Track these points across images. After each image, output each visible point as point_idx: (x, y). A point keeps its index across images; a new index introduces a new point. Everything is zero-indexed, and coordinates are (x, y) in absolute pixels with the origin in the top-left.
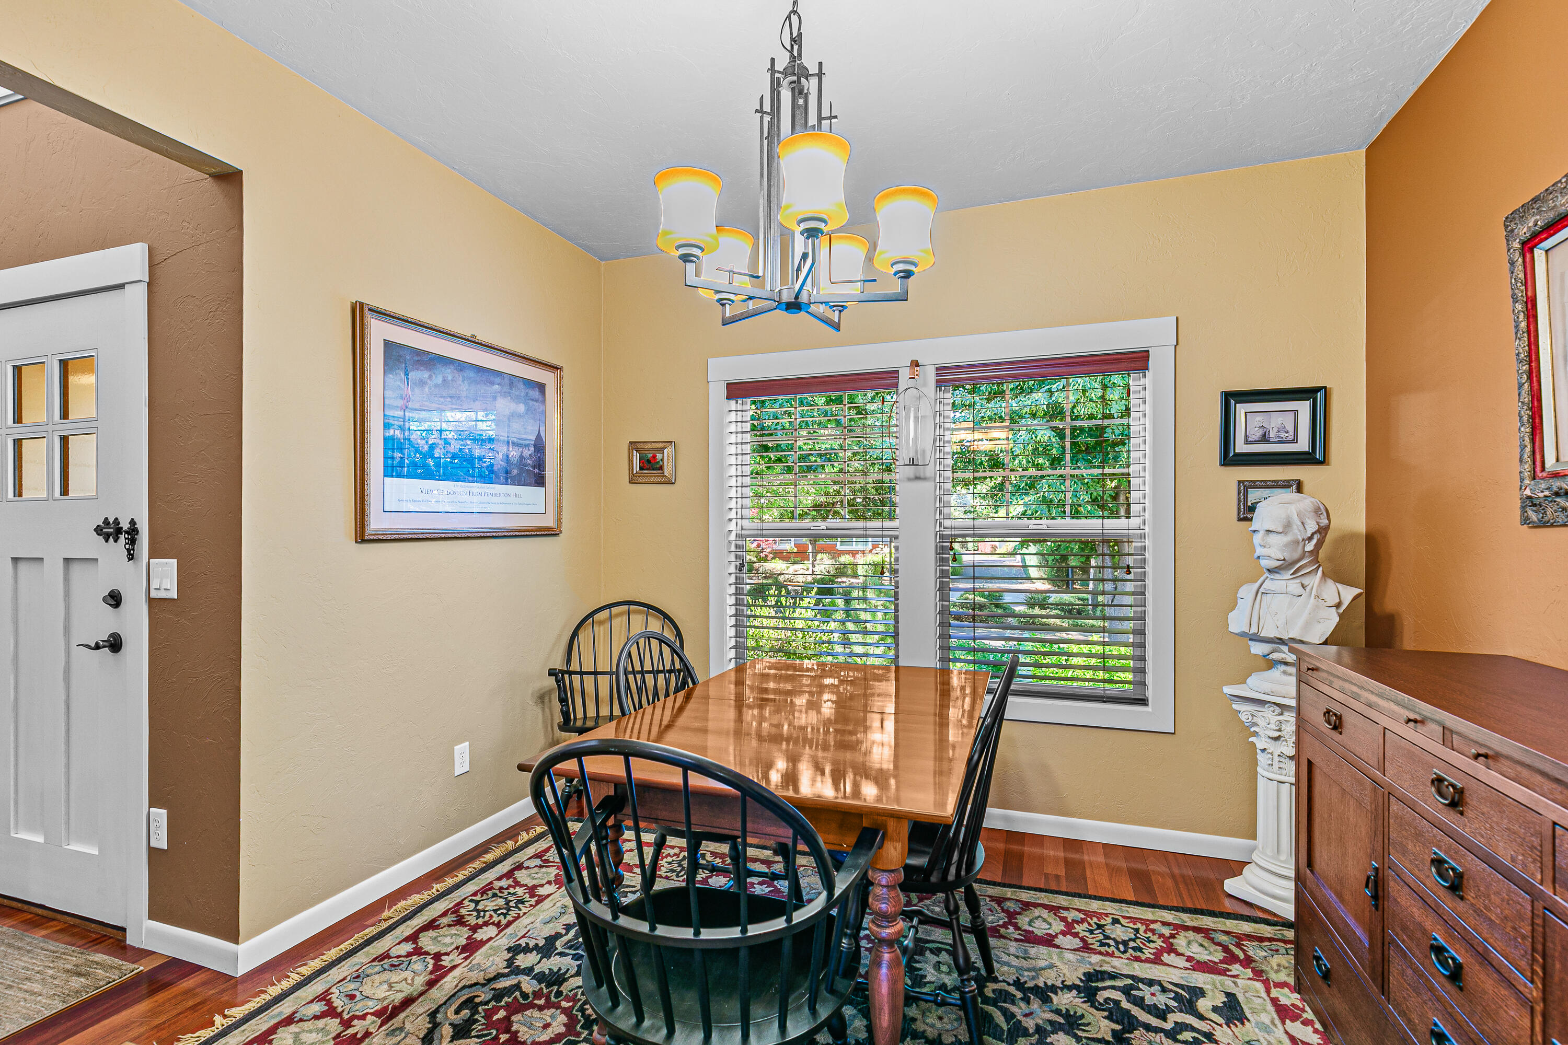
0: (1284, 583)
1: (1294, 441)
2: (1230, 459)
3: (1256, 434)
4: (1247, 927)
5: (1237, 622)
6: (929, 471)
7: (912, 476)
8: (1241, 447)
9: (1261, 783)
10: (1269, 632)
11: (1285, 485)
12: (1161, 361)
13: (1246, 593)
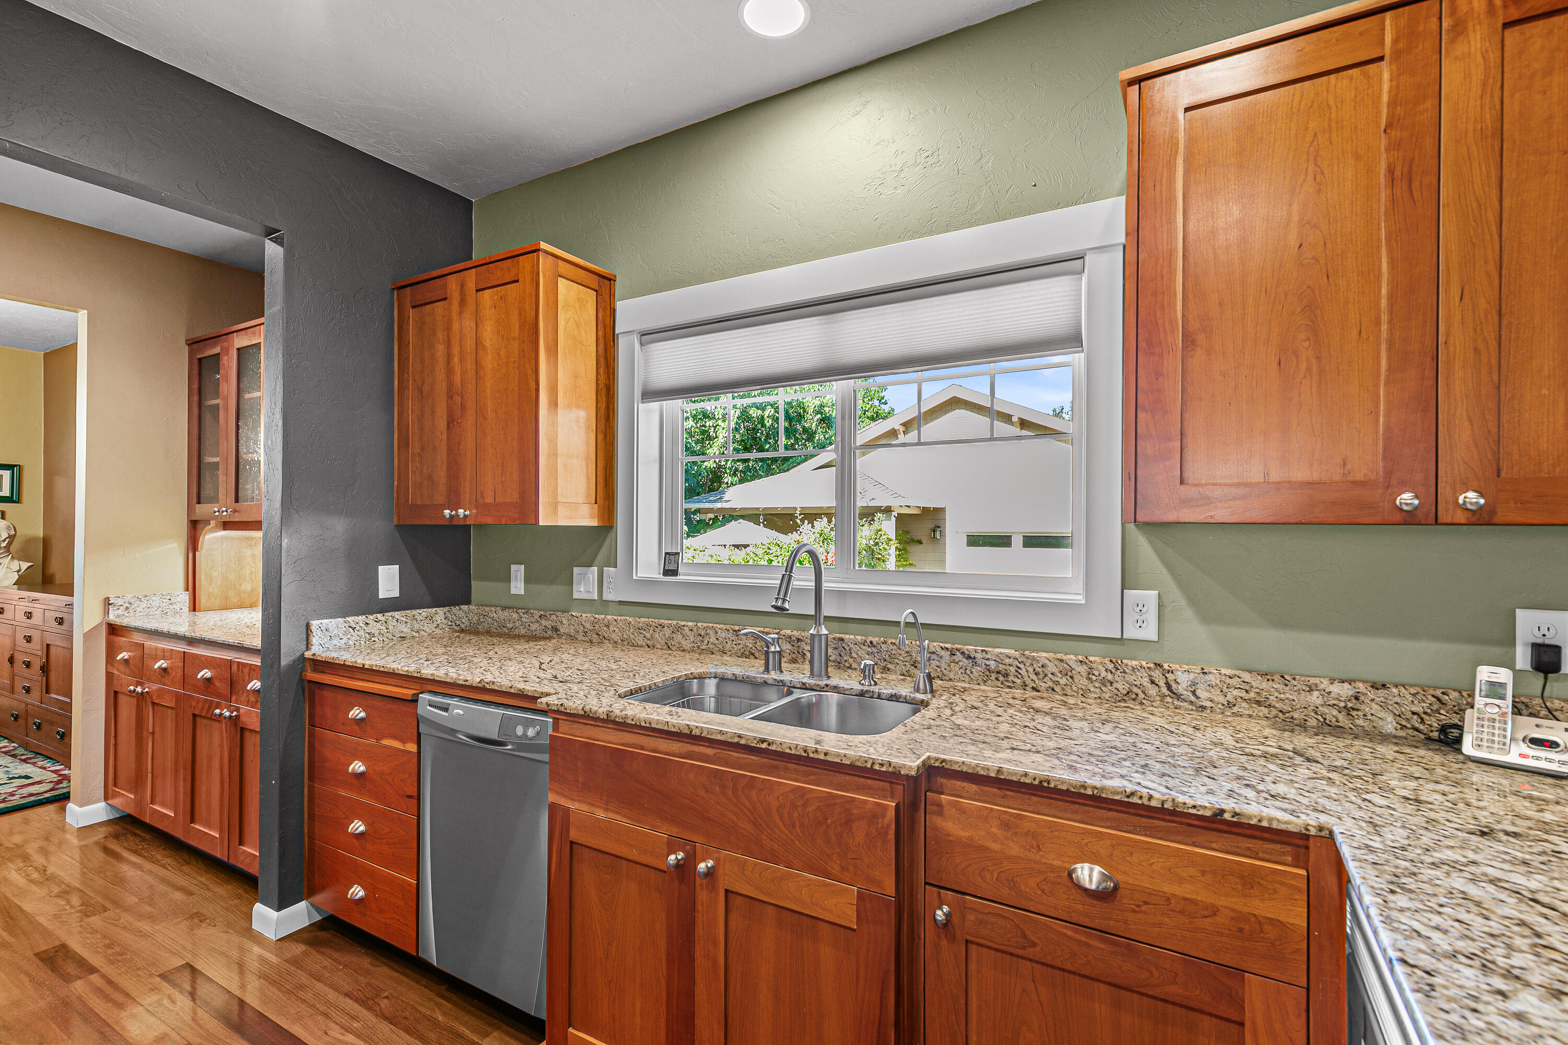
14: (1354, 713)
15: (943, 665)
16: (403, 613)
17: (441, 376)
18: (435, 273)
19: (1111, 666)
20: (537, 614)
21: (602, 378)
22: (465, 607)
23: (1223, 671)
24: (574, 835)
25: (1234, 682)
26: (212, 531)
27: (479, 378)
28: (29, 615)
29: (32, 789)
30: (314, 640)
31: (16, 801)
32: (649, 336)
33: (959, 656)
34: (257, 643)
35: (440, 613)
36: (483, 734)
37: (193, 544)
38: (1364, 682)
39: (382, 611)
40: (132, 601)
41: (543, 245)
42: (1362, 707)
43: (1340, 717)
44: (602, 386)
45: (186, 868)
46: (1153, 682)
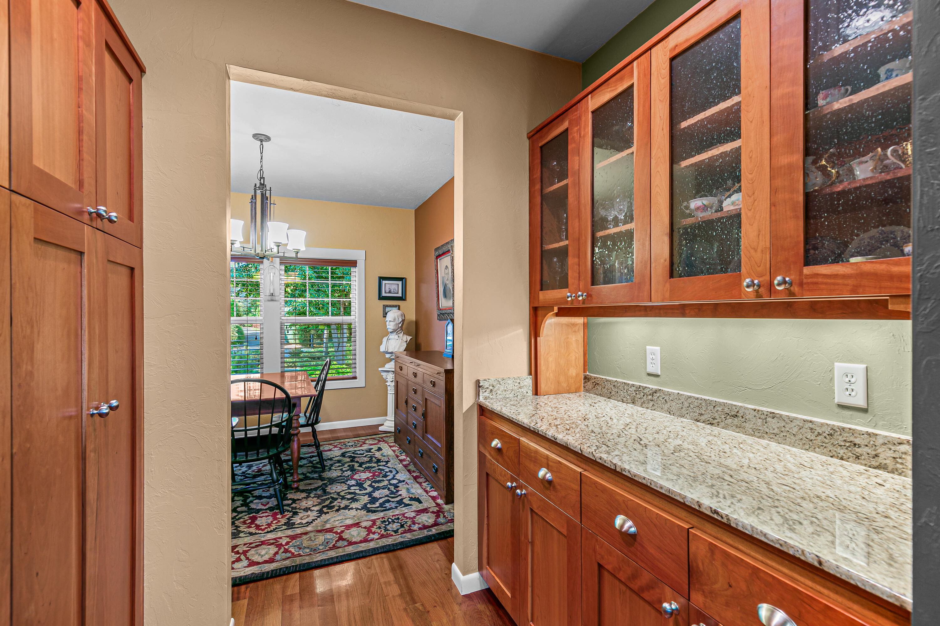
0: (393, 336)
1: (398, 293)
2: (381, 298)
3: (387, 290)
4: (384, 435)
5: (382, 348)
6: (277, 298)
7: (270, 299)
8: (384, 294)
9: (389, 395)
10: (390, 351)
11: (395, 306)
12: (361, 264)
13: (385, 340)
26: (553, 317)
28: (415, 375)
37: (534, 333)
40: (494, 384)
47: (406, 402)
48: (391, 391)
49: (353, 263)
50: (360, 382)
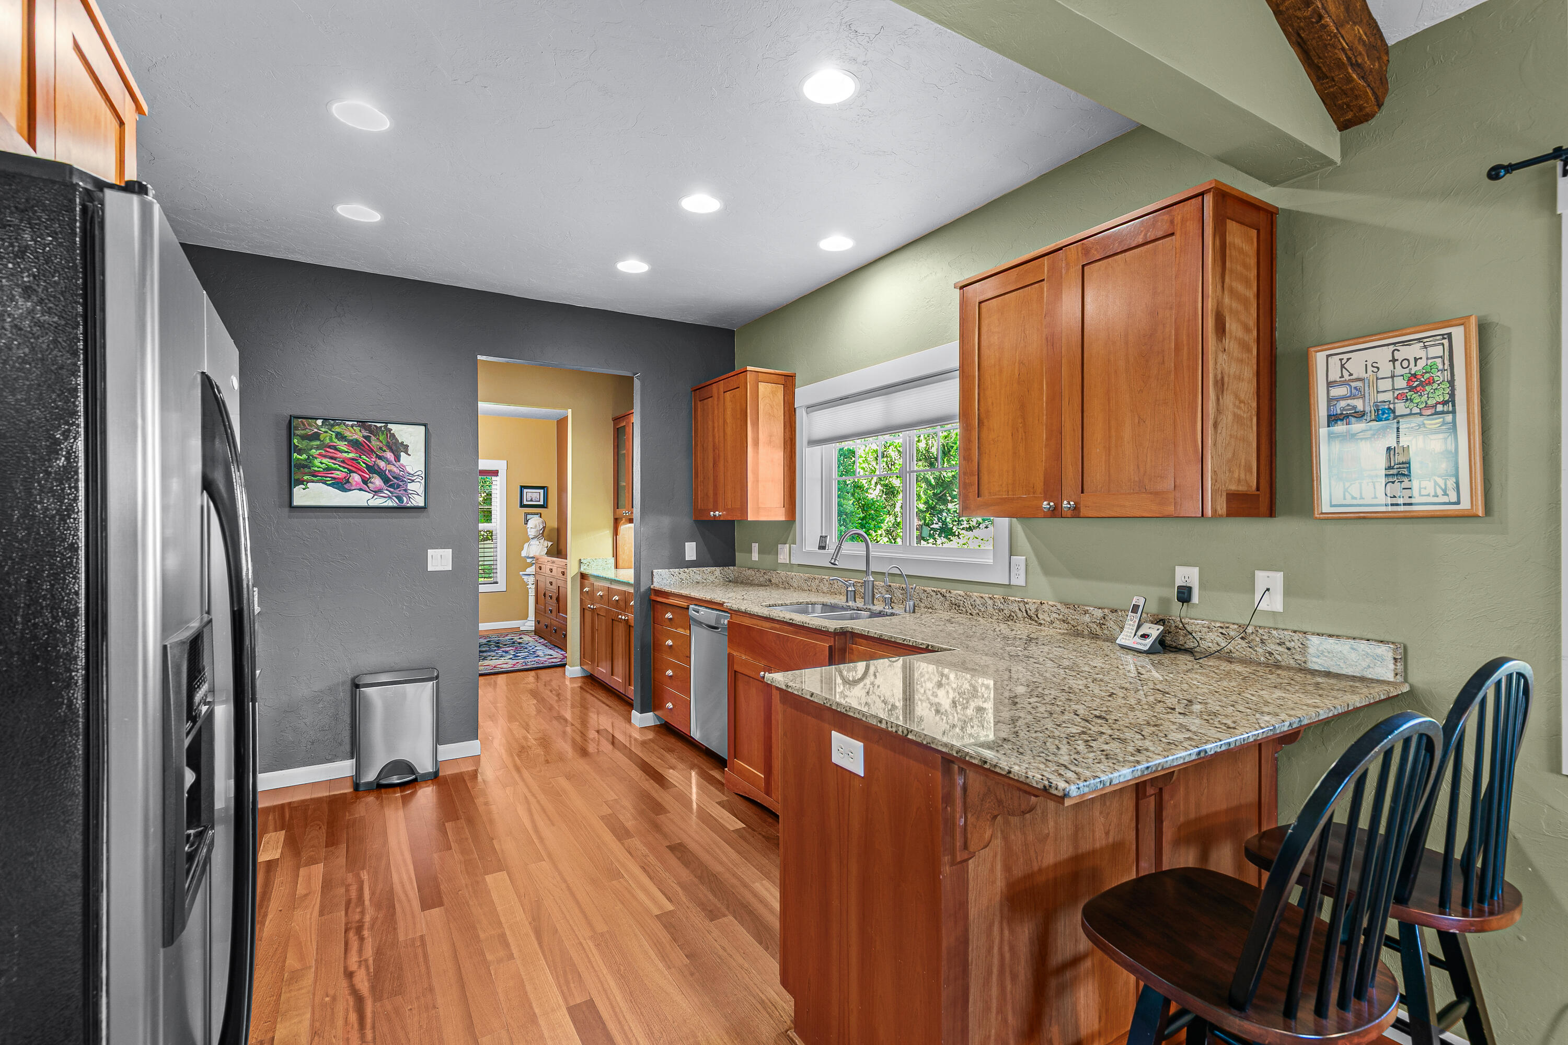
0: (535, 542)
1: (539, 501)
2: (522, 506)
3: (529, 499)
4: (526, 634)
5: (524, 554)
8: (525, 503)
10: (531, 556)
11: (537, 514)
12: (502, 473)
13: (526, 545)
14: (1103, 626)
15: (933, 601)
16: (698, 569)
17: (711, 439)
18: (708, 383)
19: (1003, 600)
20: (763, 571)
21: (788, 434)
22: (732, 568)
23: (1050, 603)
24: (736, 668)
25: (1054, 609)
26: (624, 524)
27: (725, 440)
28: (551, 570)
29: (553, 660)
30: (655, 580)
31: (547, 664)
32: (811, 408)
33: (939, 596)
34: (632, 581)
35: (717, 570)
36: (710, 624)
37: (616, 532)
38: (1108, 608)
39: (687, 567)
40: (590, 561)
41: (749, 368)
42: (1106, 623)
43: (1098, 629)
44: (787, 438)
45: (610, 698)
46: (1020, 610)
47: (545, 595)
48: (532, 593)
49: (495, 473)
50: (501, 586)
